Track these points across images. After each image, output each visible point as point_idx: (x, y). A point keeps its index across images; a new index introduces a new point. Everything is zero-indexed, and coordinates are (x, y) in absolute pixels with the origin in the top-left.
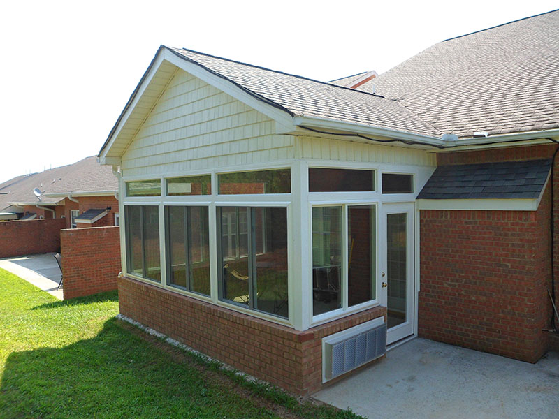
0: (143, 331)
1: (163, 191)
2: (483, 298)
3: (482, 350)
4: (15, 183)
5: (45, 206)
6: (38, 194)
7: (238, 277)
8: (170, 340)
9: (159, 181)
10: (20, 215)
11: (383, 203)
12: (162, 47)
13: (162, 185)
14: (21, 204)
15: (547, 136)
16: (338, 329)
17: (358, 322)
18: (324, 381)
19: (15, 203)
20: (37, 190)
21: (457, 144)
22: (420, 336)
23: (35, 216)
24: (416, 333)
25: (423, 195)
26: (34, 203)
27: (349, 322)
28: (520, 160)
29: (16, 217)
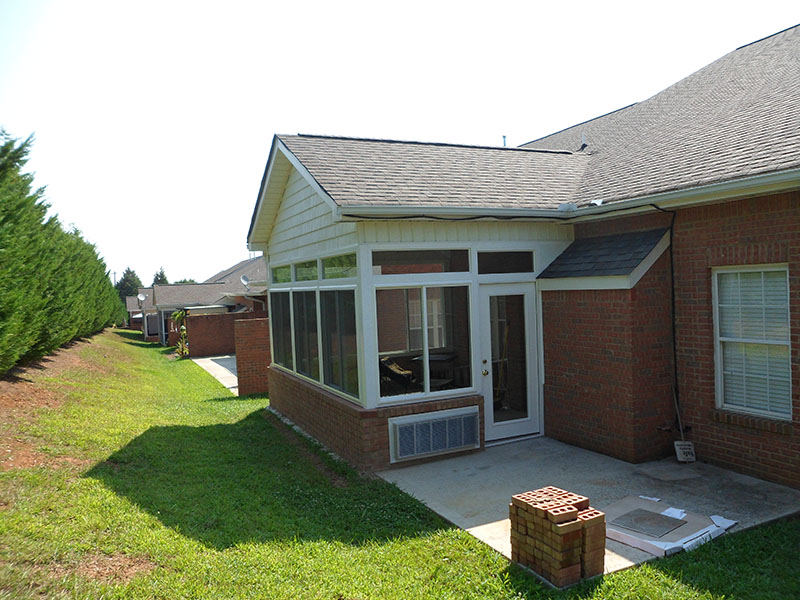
0: (279, 419)
1: (293, 277)
2: (594, 391)
3: (590, 449)
4: (238, 270)
5: (254, 297)
6: (245, 283)
7: (398, 372)
8: (296, 428)
9: (289, 267)
10: (231, 308)
11: (480, 284)
12: (275, 136)
13: (292, 270)
14: (232, 294)
15: (652, 201)
16: (411, 412)
17: (439, 407)
18: (393, 461)
19: (227, 294)
20: (245, 278)
21: (578, 213)
22: (546, 435)
23: (245, 309)
24: (542, 433)
25: (547, 274)
26: (243, 293)
27: (428, 407)
28: (644, 229)
29: (227, 309)
